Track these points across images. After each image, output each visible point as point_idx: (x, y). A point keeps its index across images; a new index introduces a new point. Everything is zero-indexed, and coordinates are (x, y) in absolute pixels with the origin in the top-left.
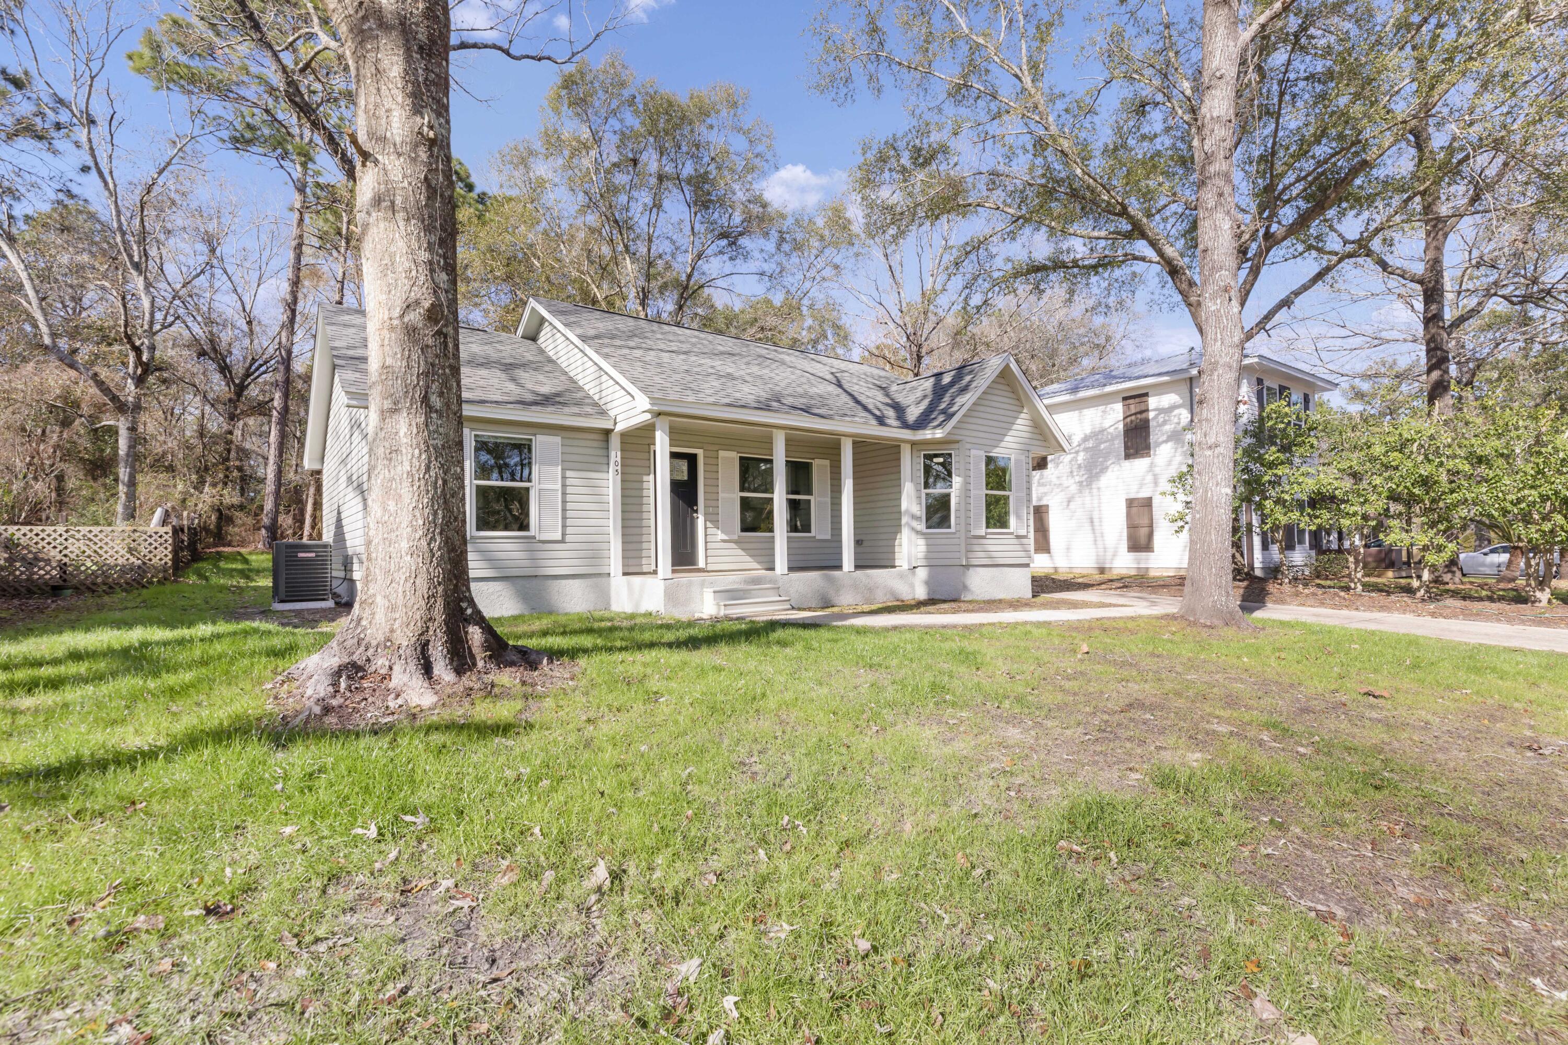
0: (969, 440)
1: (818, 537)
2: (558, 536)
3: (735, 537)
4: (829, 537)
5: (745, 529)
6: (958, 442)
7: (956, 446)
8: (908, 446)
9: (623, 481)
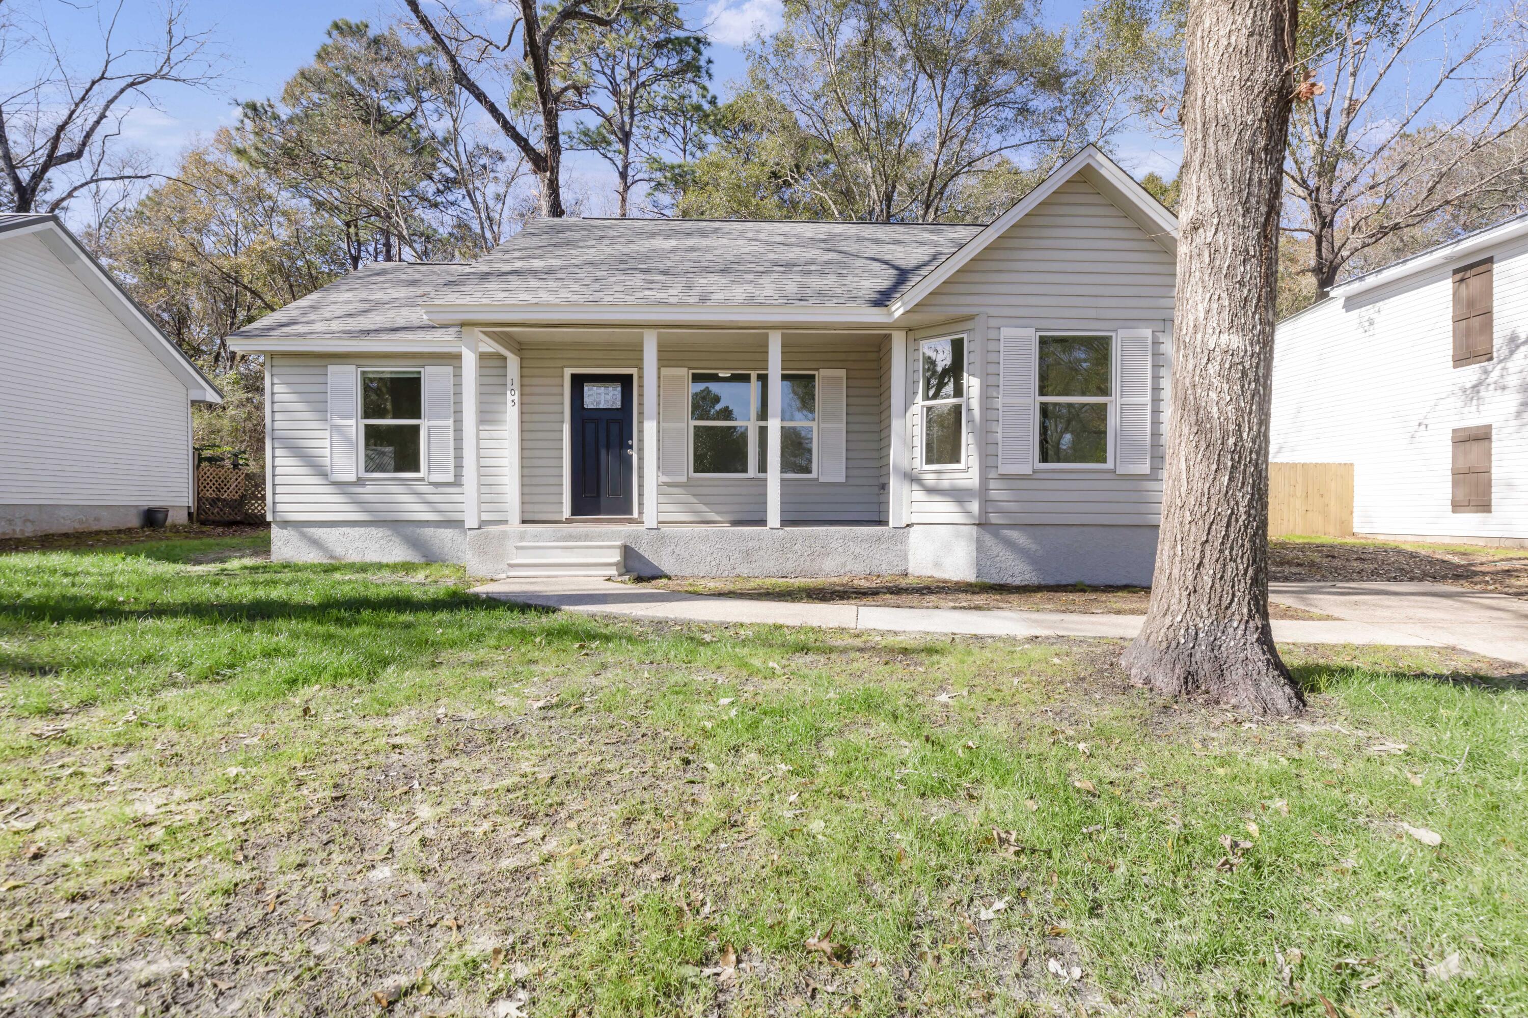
0: (992, 311)
1: (821, 480)
2: (450, 478)
3: (684, 479)
4: (842, 479)
5: (700, 466)
6: (971, 318)
7: (969, 325)
8: (903, 334)
9: (522, 413)
